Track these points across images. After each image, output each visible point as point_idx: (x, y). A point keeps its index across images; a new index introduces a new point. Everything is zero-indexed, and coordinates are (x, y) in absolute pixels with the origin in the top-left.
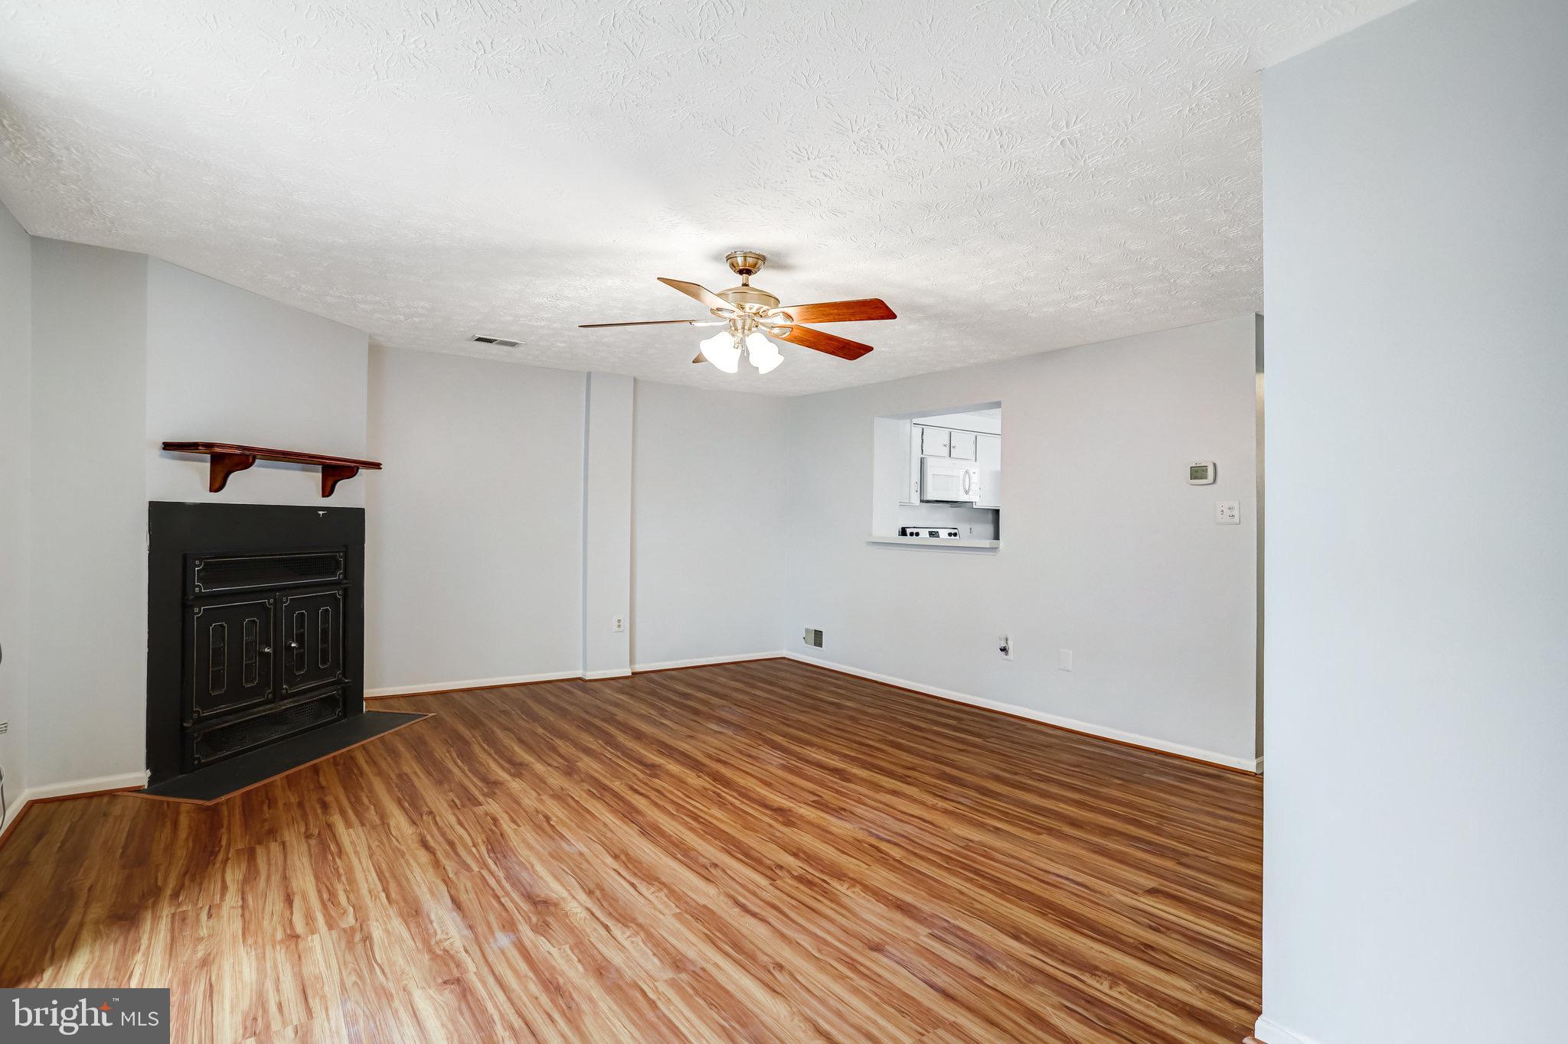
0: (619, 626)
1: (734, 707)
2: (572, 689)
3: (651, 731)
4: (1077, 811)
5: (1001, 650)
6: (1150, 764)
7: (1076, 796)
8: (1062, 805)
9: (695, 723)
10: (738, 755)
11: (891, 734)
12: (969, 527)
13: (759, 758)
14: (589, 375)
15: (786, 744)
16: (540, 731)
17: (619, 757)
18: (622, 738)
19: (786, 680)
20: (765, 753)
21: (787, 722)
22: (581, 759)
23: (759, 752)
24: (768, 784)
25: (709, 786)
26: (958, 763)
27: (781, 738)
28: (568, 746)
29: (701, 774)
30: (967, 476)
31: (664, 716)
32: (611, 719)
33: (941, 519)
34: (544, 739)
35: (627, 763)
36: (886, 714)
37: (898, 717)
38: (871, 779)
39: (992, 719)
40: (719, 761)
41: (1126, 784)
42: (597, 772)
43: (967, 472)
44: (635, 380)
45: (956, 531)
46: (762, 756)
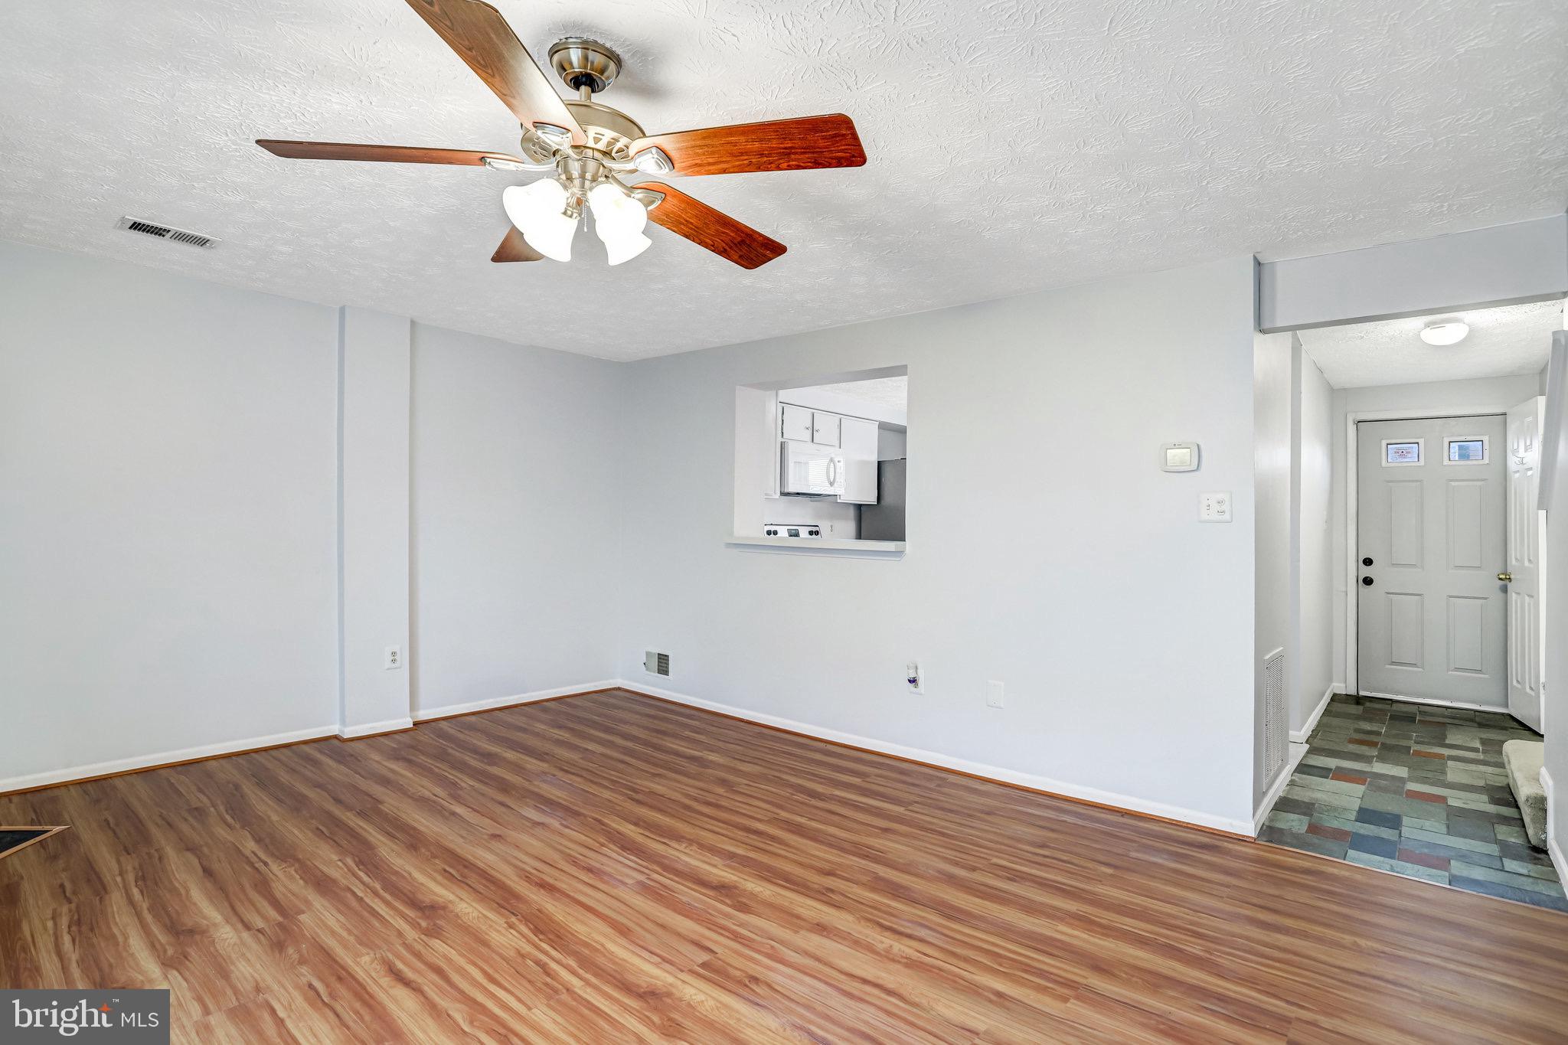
0: (394, 661)
1: (560, 774)
2: (319, 756)
3: (436, 829)
4: (1085, 936)
5: (910, 681)
6: (1125, 833)
7: (1072, 906)
8: (1062, 928)
9: (503, 809)
10: (573, 870)
11: (781, 807)
12: (830, 524)
13: (605, 873)
14: (342, 310)
15: (640, 839)
16: (250, 846)
17: (376, 894)
18: (391, 853)
19: (626, 722)
20: (614, 861)
21: (635, 795)
22: (307, 902)
23: (604, 860)
24: (623, 931)
25: (528, 948)
26: (890, 856)
27: (632, 827)
28: (291, 878)
29: (513, 919)
30: (832, 464)
31: (457, 798)
32: (372, 811)
33: (802, 515)
34: (252, 865)
35: (387, 903)
36: (766, 771)
37: (785, 777)
38: (779, 901)
39: (903, 772)
40: (543, 885)
41: (1119, 873)
42: (333, 933)
43: (832, 460)
44: (413, 323)
45: (817, 529)
46: (609, 867)
